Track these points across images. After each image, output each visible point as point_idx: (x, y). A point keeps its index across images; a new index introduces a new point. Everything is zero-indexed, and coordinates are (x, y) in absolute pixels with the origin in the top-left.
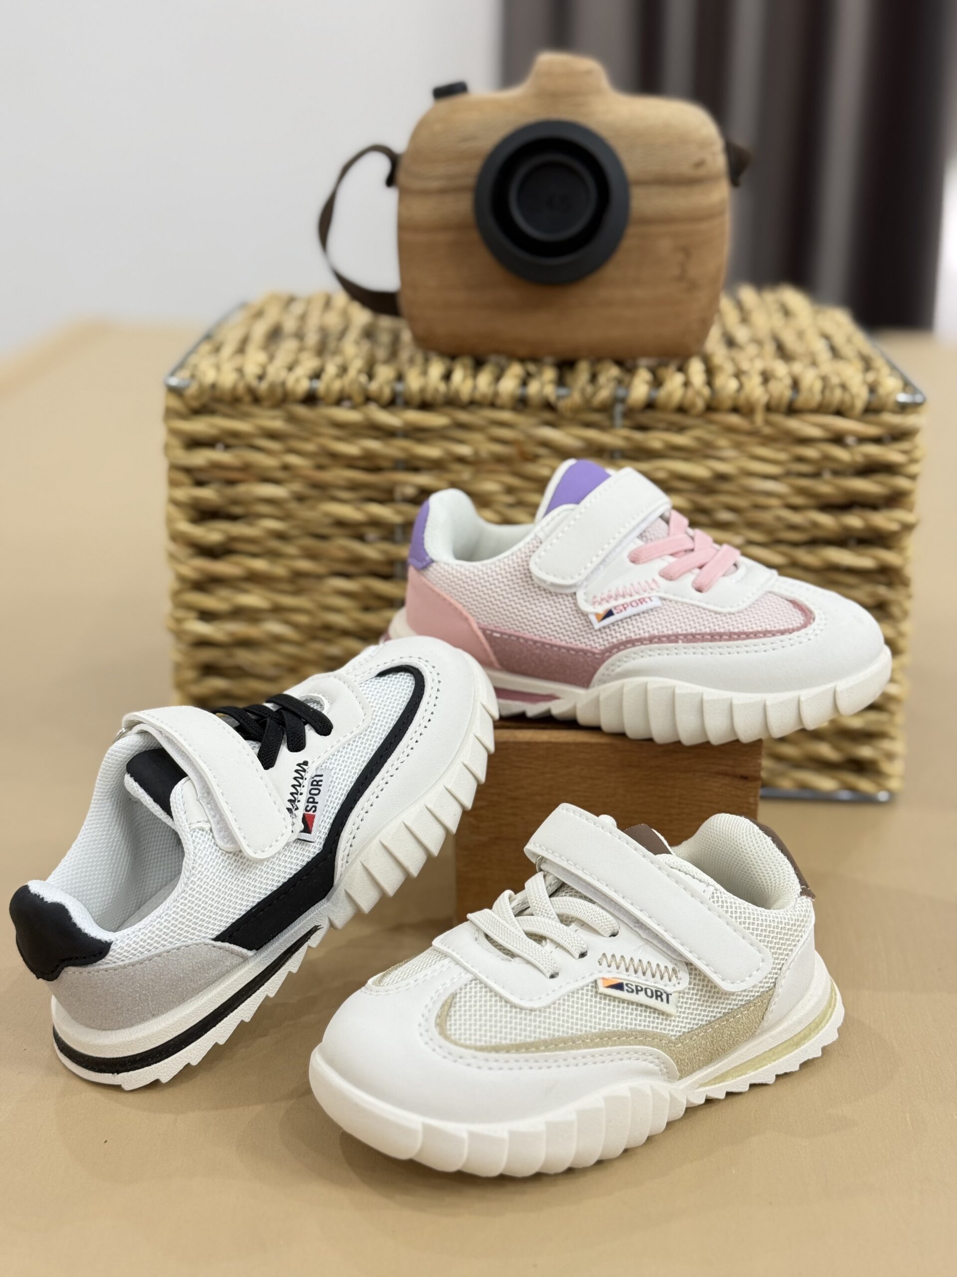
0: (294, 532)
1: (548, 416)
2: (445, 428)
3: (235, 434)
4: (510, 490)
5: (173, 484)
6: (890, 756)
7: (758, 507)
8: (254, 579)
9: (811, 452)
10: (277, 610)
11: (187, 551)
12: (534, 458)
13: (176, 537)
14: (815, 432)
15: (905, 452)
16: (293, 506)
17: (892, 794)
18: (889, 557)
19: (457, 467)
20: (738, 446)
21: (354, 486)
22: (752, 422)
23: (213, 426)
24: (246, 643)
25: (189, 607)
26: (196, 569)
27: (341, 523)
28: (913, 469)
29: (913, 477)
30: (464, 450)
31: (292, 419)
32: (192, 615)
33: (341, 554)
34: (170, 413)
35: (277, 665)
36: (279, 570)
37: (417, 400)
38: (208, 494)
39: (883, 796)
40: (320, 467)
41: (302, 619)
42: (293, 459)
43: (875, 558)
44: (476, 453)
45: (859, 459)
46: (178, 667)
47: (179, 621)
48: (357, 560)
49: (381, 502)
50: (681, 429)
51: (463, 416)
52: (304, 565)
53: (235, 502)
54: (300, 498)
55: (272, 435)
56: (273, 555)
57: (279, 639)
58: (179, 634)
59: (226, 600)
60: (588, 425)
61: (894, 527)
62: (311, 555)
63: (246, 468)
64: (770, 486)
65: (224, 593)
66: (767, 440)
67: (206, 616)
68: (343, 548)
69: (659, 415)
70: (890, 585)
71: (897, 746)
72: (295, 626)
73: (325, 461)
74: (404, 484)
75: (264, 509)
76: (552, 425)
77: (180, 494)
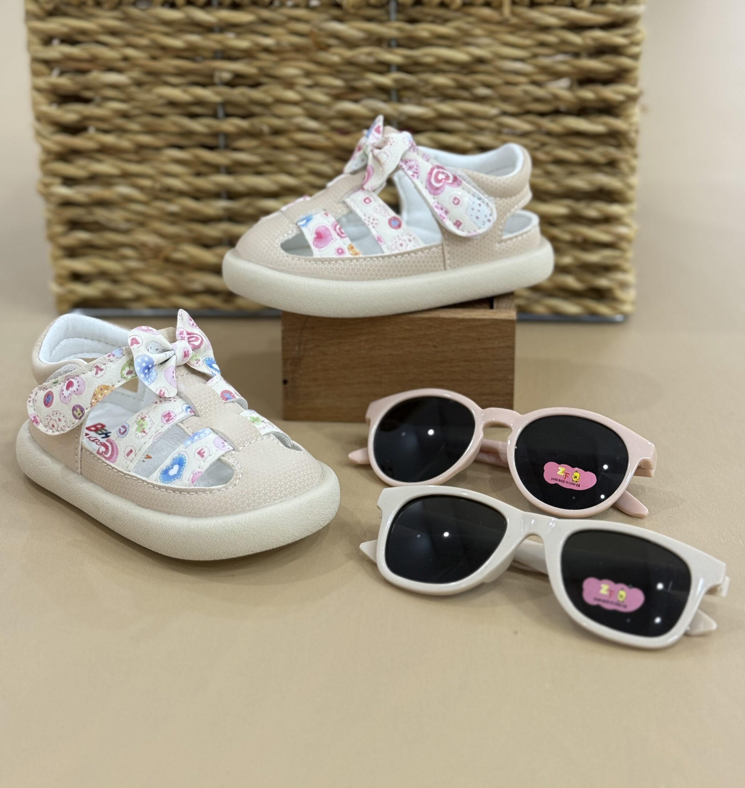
0: (136, 112)
1: (336, 12)
2: (251, 23)
3: (84, 32)
4: (308, 74)
5: (35, 74)
6: (624, 285)
7: (508, 83)
8: (105, 150)
9: (550, 38)
10: (126, 176)
11: (51, 129)
12: (326, 48)
13: (40, 117)
14: (553, 21)
15: (625, 36)
16: (134, 89)
17: (626, 316)
18: (618, 124)
19: (264, 56)
20: (491, 34)
21: (181, 73)
22: (501, 14)
23: (64, 25)
24: (103, 203)
25: (55, 174)
26: (58, 143)
27: (172, 104)
28: (635, 50)
29: (635, 57)
30: (268, 42)
31: (127, 18)
32: (58, 181)
33: (174, 129)
34: (30, 16)
35: (128, 221)
36: (125, 143)
37: (228, 1)
38: (65, 81)
39: (619, 318)
40: (154, 58)
41: (146, 183)
42: (130, 52)
43: (605, 124)
44: (278, 44)
45: (590, 42)
46: (49, 223)
47: (47, 185)
48: (188, 134)
49: (203, 85)
50: (445, 21)
51: (265, 14)
52: (146, 139)
53: (87, 88)
54: (139, 84)
55: (114, 33)
56: (121, 131)
57: (129, 200)
58: (47, 196)
59: (83, 168)
60: (370, 19)
61: (620, 98)
62: (152, 131)
63: (93, 60)
64: (518, 66)
65: (82, 162)
66: (515, 29)
67: (69, 181)
68: (175, 124)
69: (427, 10)
70: (619, 146)
71: (630, 278)
72: (141, 189)
73: (157, 53)
74: (222, 70)
75: (110, 93)
76: (339, 20)
77: (42, 82)
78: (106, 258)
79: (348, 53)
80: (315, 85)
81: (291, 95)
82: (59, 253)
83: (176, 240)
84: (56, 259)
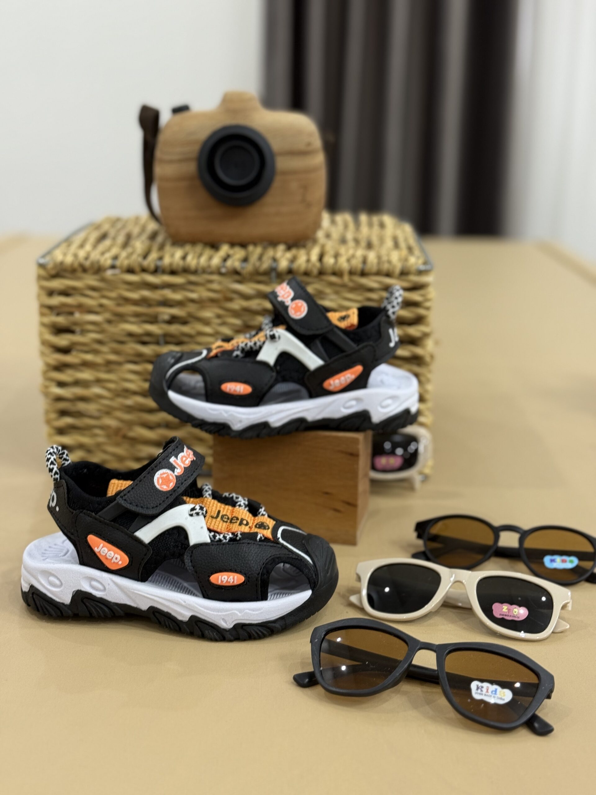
0: (106, 340)
1: (237, 277)
2: (183, 284)
3: (74, 289)
4: (219, 316)
5: (42, 314)
8: (86, 364)
10: (98, 381)
11: (50, 350)
12: (230, 300)
13: (44, 343)
14: (376, 285)
15: (423, 295)
16: (106, 326)
17: (427, 477)
18: (418, 351)
20: (337, 293)
21: (137, 315)
22: (343, 280)
23: (62, 284)
24: (83, 399)
25: (51, 380)
26: (55, 360)
27: (131, 335)
28: (428, 304)
29: (428, 309)
30: (194, 296)
31: (103, 280)
32: (53, 384)
33: (131, 352)
34: (40, 278)
35: (99, 410)
36: (98, 359)
37: (168, 269)
38: (61, 320)
39: (422, 477)
40: (119, 305)
41: (112, 386)
42: (105, 301)
43: (409, 350)
44: (200, 297)
46: (47, 412)
47: (46, 387)
48: (140, 354)
49: (151, 323)
51: (193, 278)
52: (113, 357)
53: (76, 324)
54: (109, 322)
55: (94, 289)
56: (96, 352)
57: (100, 397)
58: (46, 394)
59: (71, 376)
60: (259, 282)
61: (419, 334)
62: (116, 352)
63: (78, 306)
65: (70, 372)
66: (353, 290)
67: (61, 384)
68: (132, 348)
70: (419, 365)
72: (109, 390)
73: (121, 302)
74: (163, 313)
75: (90, 327)
76: (240, 282)
77: (46, 320)
78: (83, 435)
79: (245, 304)
80: (224, 324)
81: (208, 330)
82: (52, 431)
83: (130, 424)
84: (50, 435)
